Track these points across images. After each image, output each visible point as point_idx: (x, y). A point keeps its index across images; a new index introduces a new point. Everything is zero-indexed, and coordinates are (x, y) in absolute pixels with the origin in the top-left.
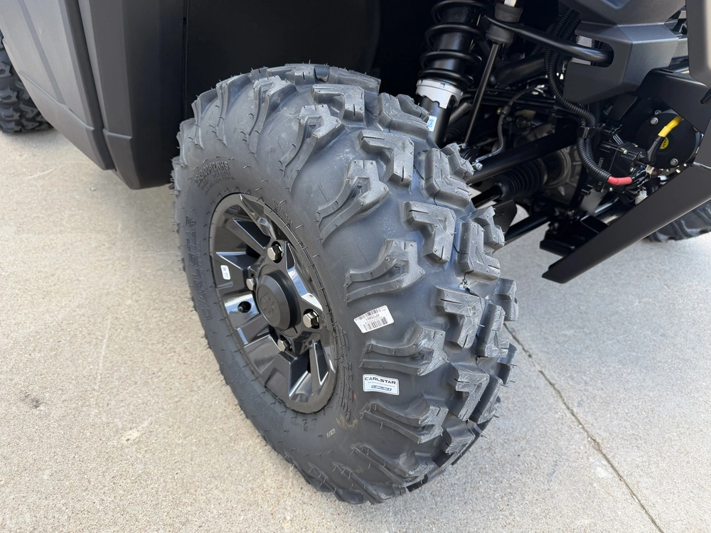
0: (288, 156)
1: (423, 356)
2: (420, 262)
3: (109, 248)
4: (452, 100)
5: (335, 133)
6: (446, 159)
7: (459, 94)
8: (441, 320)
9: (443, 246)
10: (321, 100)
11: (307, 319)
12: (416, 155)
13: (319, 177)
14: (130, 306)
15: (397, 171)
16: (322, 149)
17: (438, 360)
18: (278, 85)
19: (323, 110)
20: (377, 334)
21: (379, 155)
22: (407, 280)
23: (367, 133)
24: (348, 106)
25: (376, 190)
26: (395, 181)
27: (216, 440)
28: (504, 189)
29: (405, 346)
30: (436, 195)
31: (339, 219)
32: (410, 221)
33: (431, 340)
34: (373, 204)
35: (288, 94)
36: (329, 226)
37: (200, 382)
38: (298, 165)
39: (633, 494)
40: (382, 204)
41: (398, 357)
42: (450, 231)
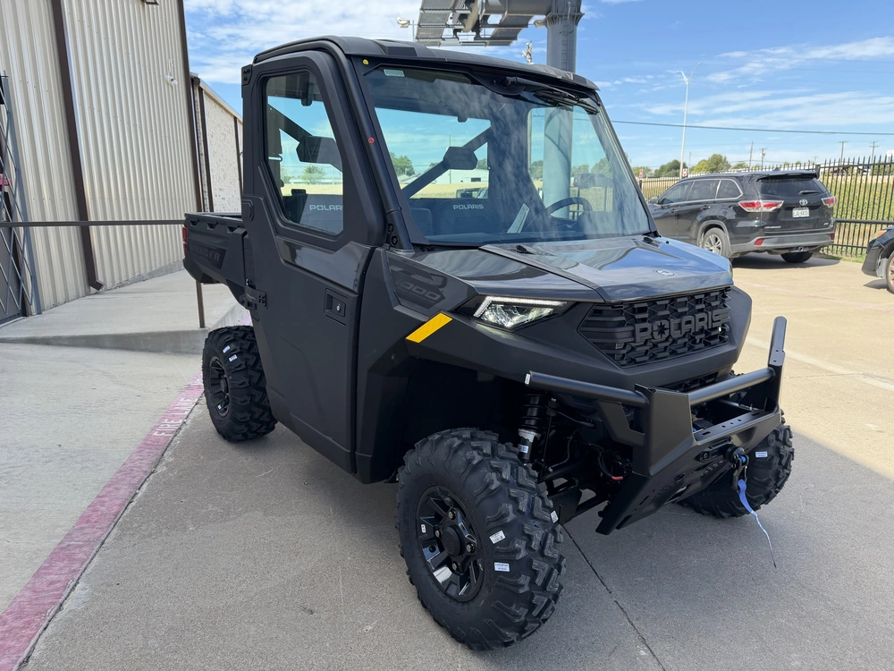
0: (462, 471)
1: (518, 551)
2: (514, 512)
3: (328, 525)
4: (535, 438)
5: (480, 462)
6: (525, 471)
7: (539, 436)
8: (525, 538)
9: (523, 507)
10: (474, 448)
11: (468, 548)
12: (512, 470)
13: (474, 480)
14: (350, 561)
15: (504, 476)
16: (475, 468)
17: (523, 554)
18: (457, 442)
19: (475, 453)
20: (499, 543)
21: (498, 471)
22: (509, 519)
23: (492, 462)
24: (485, 451)
25: (496, 484)
26: (503, 480)
27: (416, 631)
28: (577, 481)
29: (510, 547)
30: (521, 486)
31: (483, 495)
32: (510, 496)
33: (520, 545)
34: (495, 489)
35: (460, 446)
36: (479, 499)
37: (402, 603)
38: (466, 474)
39: (659, 663)
40: (499, 489)
41: (507, 553)
42: (526, 500)
